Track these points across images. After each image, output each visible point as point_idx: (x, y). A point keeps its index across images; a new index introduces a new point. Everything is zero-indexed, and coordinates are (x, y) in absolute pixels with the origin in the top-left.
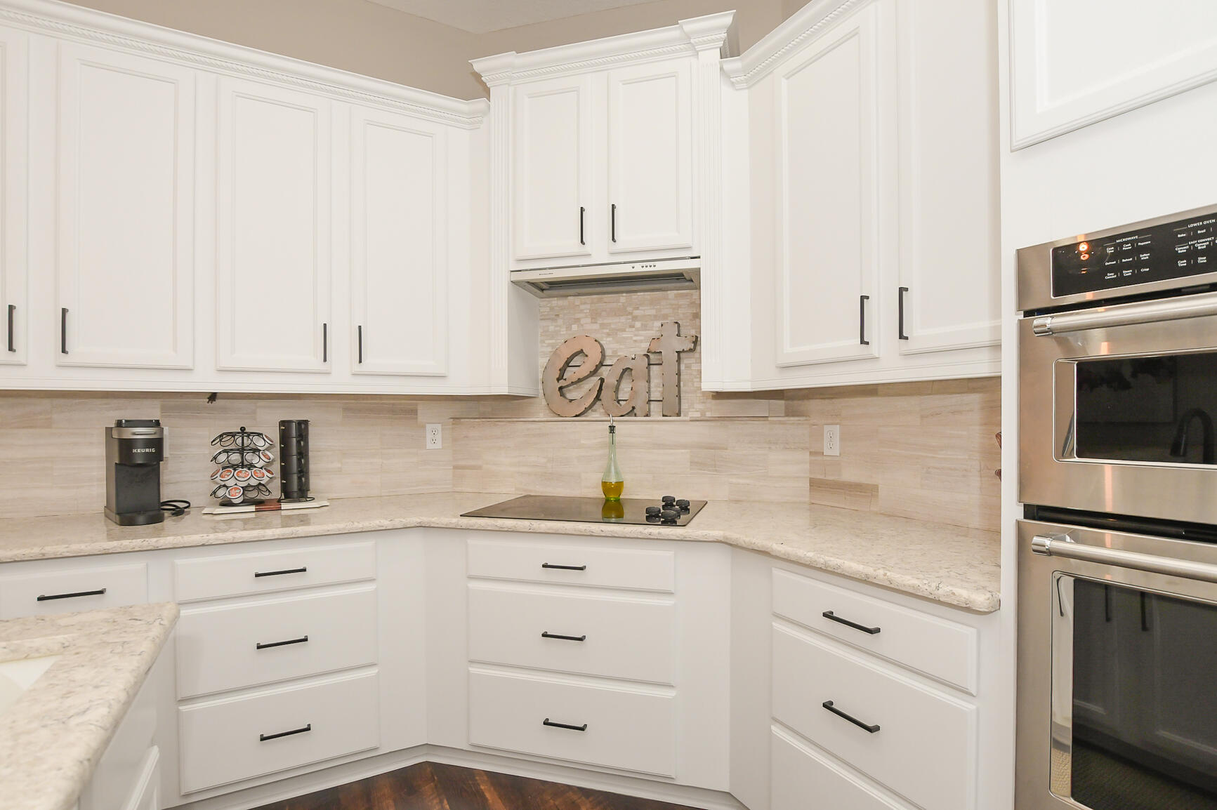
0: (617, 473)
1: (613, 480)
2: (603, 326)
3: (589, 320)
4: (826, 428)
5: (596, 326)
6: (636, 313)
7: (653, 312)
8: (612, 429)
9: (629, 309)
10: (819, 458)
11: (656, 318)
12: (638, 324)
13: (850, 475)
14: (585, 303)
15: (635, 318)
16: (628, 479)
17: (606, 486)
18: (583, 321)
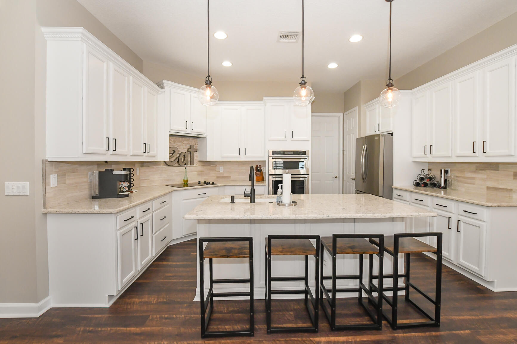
0: (187, 178)
1: (186, 179)
2: (176, 144)
3: (173, 143)
4: (220, 167)
5: (175, 144)
6: (184, 142)
7: (187, 142)
8: (186, 168)
9: (182, 141)
10: (219, 172)
11: (188, 144)
12: (184, 145)
13: (225, 175)
14: (172, 139)
15: (183, 143)
16: (189, 179)
17: (184, 180)
18: (172, 143)
